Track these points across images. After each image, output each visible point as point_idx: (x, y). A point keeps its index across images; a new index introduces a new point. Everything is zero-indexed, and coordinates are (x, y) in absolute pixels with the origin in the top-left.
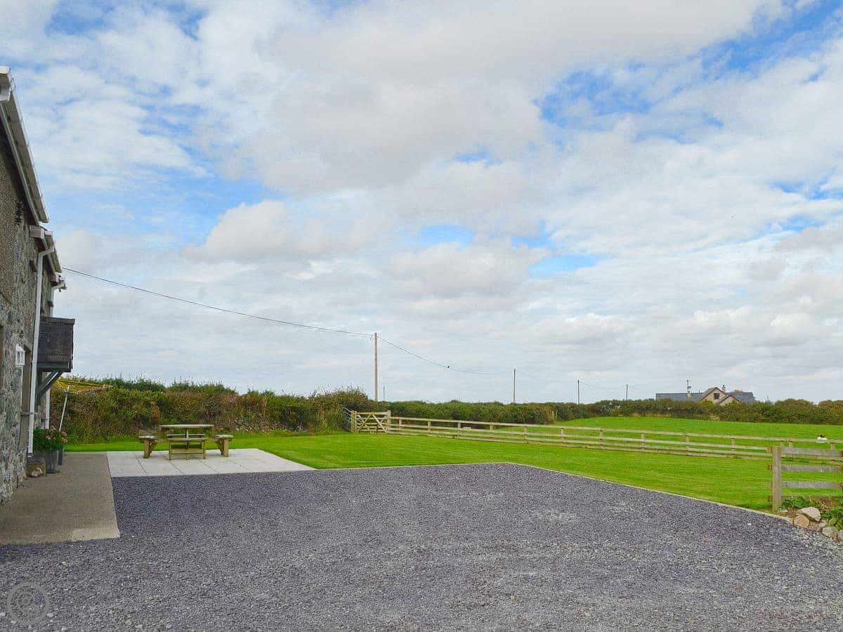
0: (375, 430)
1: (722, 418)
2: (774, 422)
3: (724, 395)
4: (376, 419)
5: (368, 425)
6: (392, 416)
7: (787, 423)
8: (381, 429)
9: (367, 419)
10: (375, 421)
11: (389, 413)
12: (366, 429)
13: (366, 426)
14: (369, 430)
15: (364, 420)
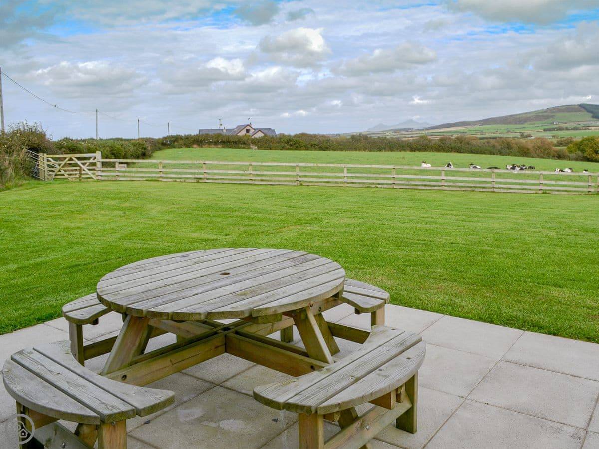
0: (78, 176)
1: (259, 148)
2: (296, 149)
3: (253, 130)
4: (79, 162)
5: (65, 171)
6: (103, 157)
7: (304, 150)
8: (87, 174)
9: (63, 163)
10: (76, 165)
11: (98, 154)
12: (63, 175)
13: (63, 172)
14: (67, 176)
15: (60, 165)
